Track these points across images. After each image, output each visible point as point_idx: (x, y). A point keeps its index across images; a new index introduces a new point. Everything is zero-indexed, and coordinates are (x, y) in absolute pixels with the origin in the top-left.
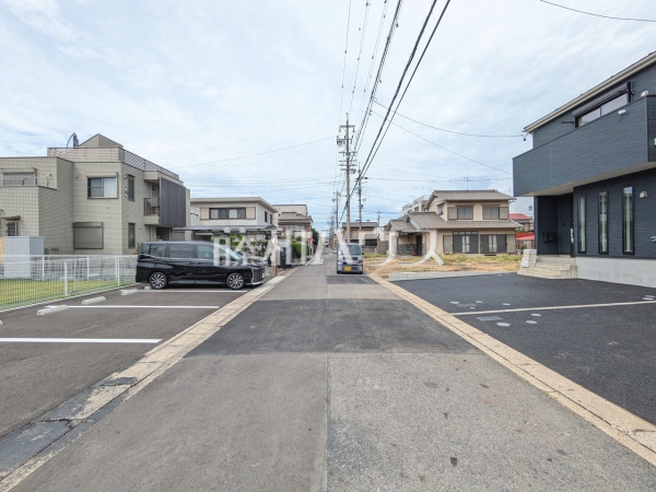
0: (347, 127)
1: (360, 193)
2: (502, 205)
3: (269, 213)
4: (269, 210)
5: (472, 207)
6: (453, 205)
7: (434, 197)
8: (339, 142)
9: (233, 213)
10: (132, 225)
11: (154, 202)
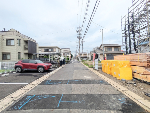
0: (79, 28)
1: (82, 45)
2: (119, 47)
3: (60, 50)
4: (60, 49)
5: (111, 48)
6: (106, 48)
7: (101, 46)
8: (77, 32)
9: (50, 50)
10: (19, 53)
11: (27, 47)
